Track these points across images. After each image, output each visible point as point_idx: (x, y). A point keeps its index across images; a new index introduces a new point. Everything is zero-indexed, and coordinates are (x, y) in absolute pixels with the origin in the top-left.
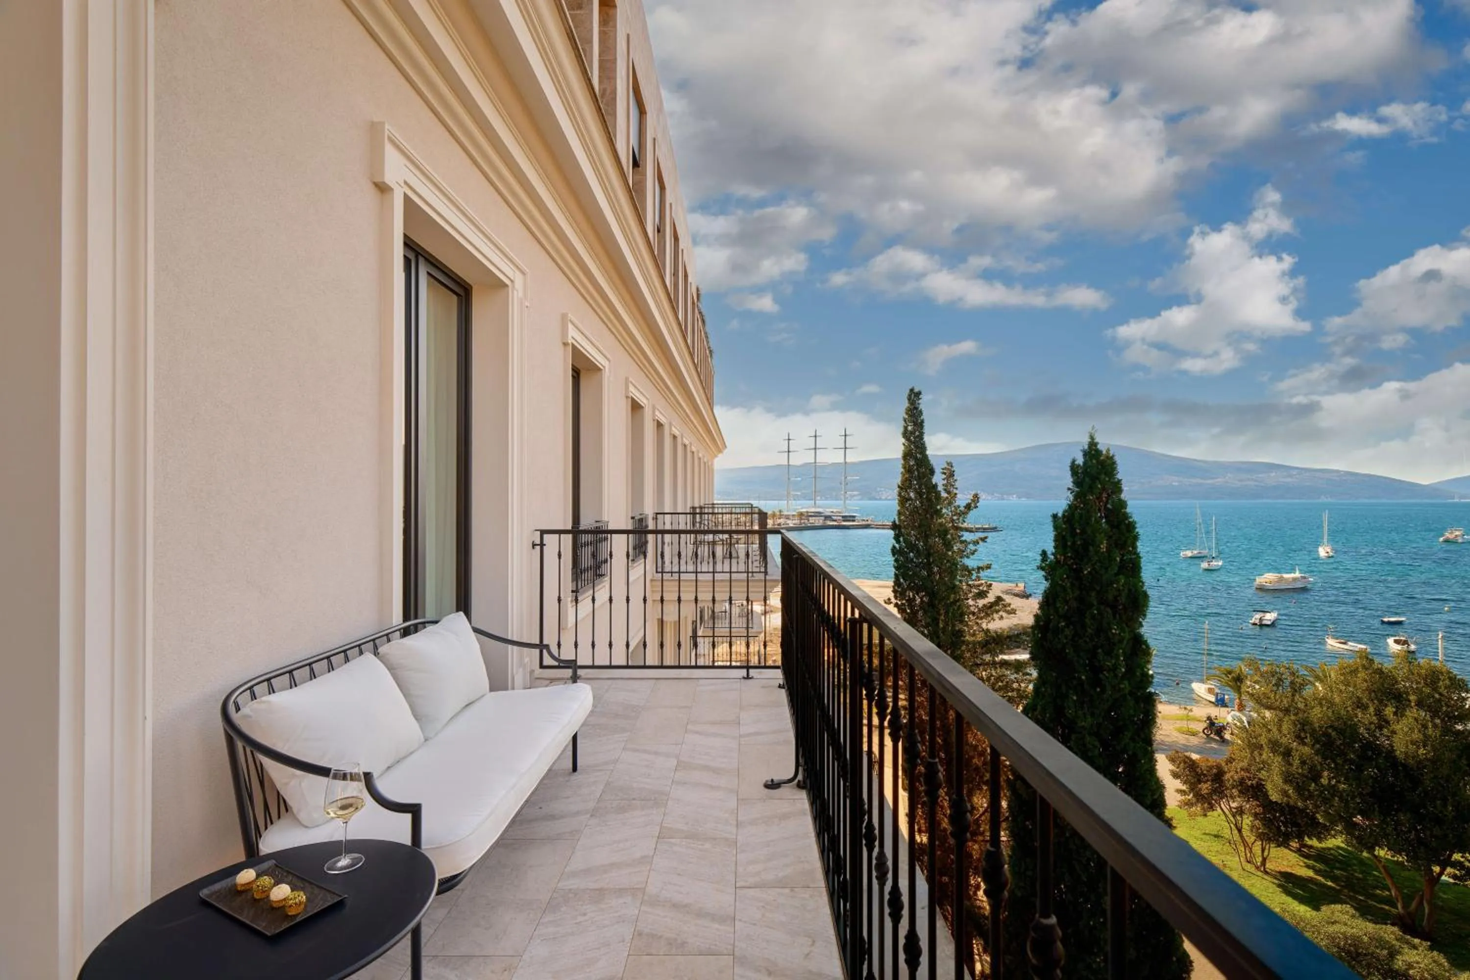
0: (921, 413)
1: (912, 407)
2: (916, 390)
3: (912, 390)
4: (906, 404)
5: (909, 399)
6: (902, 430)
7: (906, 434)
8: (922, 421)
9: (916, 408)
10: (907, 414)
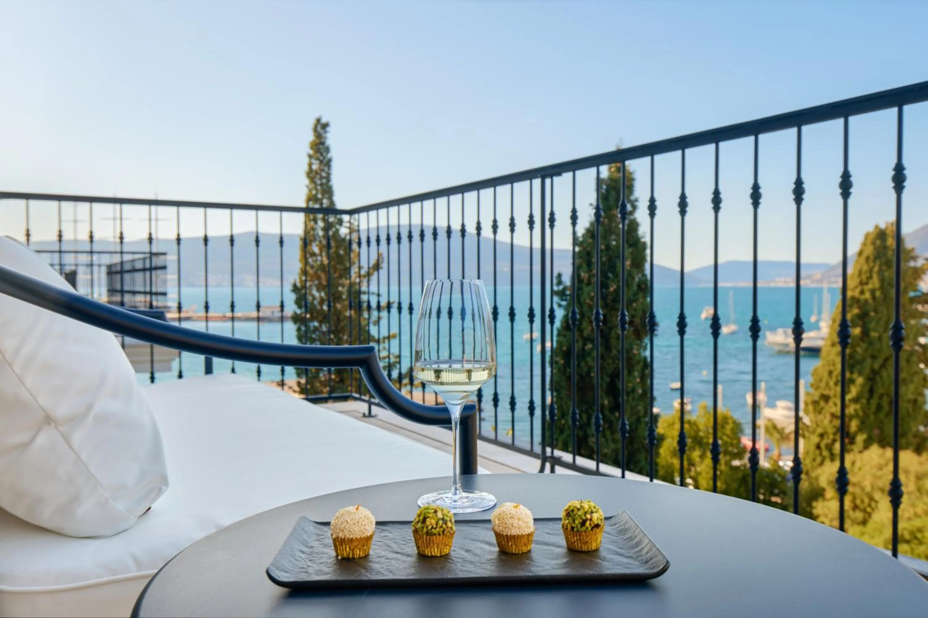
0: (328, 150)
1: (318, 141)
2: (324, 121)
3: (318, 120)
4: (310, 137)
5: (315, 130)
6: (306, 168)
7: (311, 174)
8: (330, 160)
9: (323, 143)
10: (312, 148)
